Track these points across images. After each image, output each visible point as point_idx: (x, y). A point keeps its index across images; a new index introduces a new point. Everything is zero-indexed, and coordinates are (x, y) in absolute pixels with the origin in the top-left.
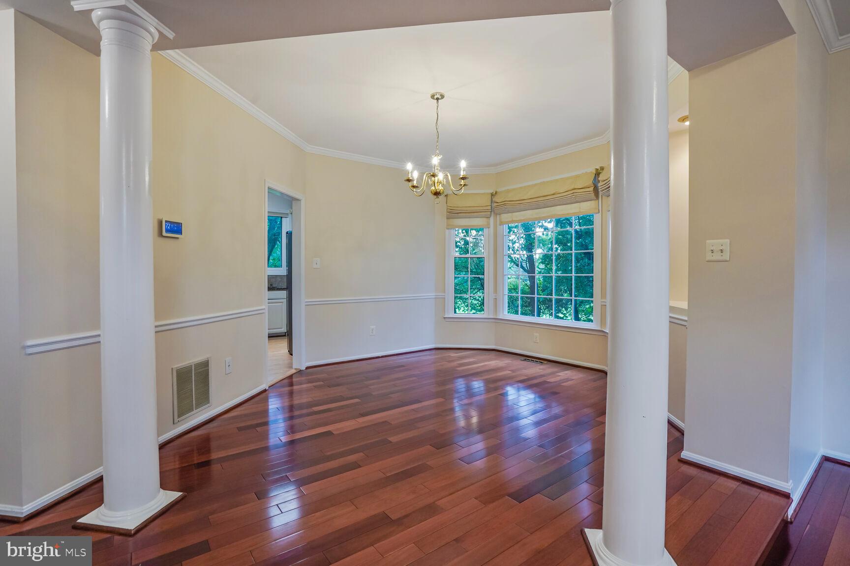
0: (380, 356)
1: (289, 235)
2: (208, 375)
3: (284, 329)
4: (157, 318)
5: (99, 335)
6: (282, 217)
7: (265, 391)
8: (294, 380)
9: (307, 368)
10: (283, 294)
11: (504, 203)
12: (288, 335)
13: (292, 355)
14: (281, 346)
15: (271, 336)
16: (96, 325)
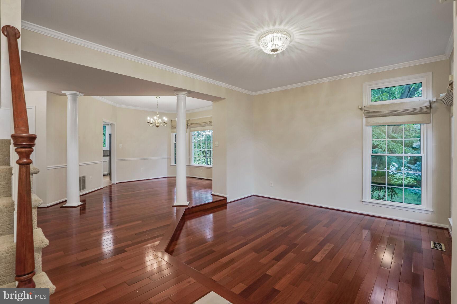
0: (145, 179)
1: (110, 135)
2: (85, 180)
3: (107, 172)
4: (80, 161)
5: (66, 166)
6: (106, 126)
7: (102, 188)
8: (112, 186)
9: (117, 183)
10: (107, 158)
11: (191, 124)
12: (109, 175)
13: (111, 180)
14: (107, 178)
15: (104, 175)
16: (66, 163)
